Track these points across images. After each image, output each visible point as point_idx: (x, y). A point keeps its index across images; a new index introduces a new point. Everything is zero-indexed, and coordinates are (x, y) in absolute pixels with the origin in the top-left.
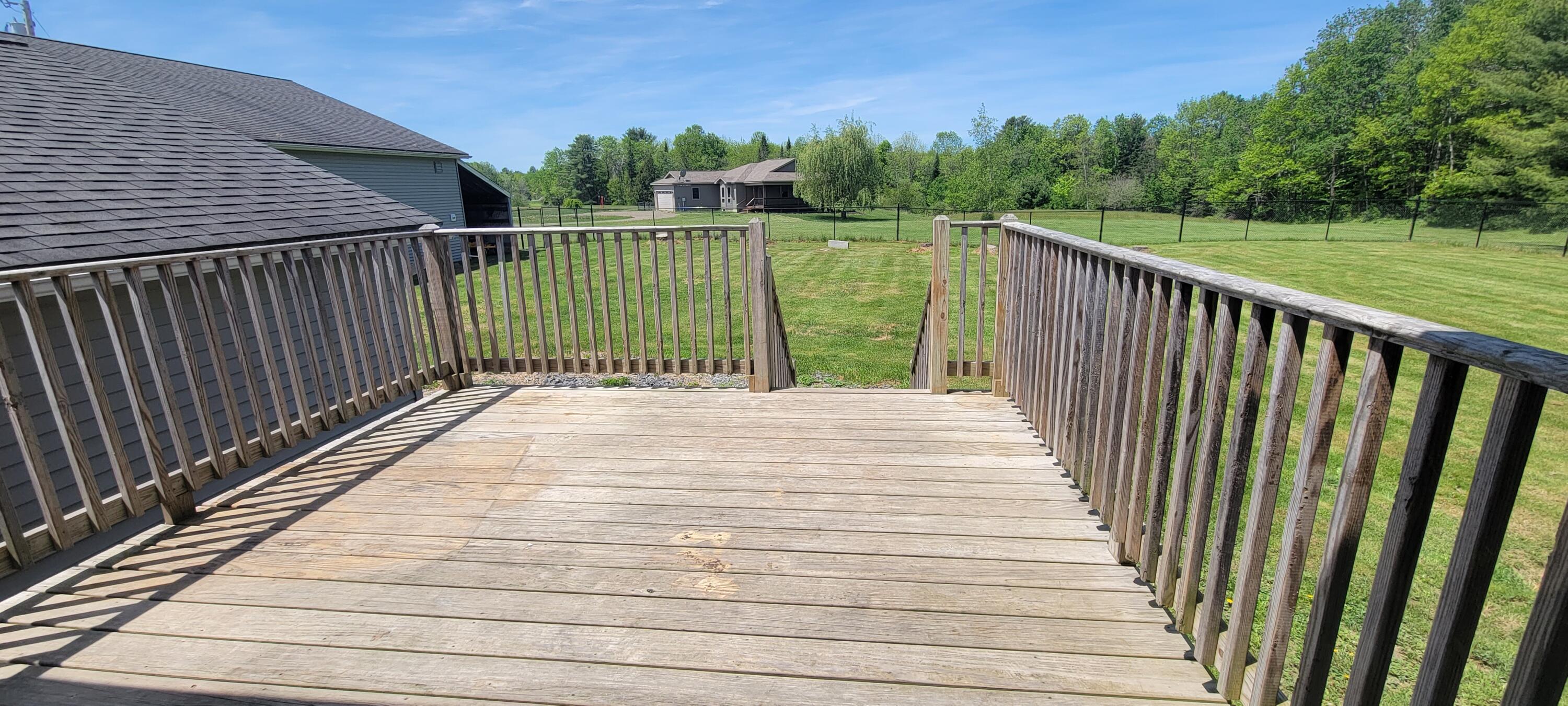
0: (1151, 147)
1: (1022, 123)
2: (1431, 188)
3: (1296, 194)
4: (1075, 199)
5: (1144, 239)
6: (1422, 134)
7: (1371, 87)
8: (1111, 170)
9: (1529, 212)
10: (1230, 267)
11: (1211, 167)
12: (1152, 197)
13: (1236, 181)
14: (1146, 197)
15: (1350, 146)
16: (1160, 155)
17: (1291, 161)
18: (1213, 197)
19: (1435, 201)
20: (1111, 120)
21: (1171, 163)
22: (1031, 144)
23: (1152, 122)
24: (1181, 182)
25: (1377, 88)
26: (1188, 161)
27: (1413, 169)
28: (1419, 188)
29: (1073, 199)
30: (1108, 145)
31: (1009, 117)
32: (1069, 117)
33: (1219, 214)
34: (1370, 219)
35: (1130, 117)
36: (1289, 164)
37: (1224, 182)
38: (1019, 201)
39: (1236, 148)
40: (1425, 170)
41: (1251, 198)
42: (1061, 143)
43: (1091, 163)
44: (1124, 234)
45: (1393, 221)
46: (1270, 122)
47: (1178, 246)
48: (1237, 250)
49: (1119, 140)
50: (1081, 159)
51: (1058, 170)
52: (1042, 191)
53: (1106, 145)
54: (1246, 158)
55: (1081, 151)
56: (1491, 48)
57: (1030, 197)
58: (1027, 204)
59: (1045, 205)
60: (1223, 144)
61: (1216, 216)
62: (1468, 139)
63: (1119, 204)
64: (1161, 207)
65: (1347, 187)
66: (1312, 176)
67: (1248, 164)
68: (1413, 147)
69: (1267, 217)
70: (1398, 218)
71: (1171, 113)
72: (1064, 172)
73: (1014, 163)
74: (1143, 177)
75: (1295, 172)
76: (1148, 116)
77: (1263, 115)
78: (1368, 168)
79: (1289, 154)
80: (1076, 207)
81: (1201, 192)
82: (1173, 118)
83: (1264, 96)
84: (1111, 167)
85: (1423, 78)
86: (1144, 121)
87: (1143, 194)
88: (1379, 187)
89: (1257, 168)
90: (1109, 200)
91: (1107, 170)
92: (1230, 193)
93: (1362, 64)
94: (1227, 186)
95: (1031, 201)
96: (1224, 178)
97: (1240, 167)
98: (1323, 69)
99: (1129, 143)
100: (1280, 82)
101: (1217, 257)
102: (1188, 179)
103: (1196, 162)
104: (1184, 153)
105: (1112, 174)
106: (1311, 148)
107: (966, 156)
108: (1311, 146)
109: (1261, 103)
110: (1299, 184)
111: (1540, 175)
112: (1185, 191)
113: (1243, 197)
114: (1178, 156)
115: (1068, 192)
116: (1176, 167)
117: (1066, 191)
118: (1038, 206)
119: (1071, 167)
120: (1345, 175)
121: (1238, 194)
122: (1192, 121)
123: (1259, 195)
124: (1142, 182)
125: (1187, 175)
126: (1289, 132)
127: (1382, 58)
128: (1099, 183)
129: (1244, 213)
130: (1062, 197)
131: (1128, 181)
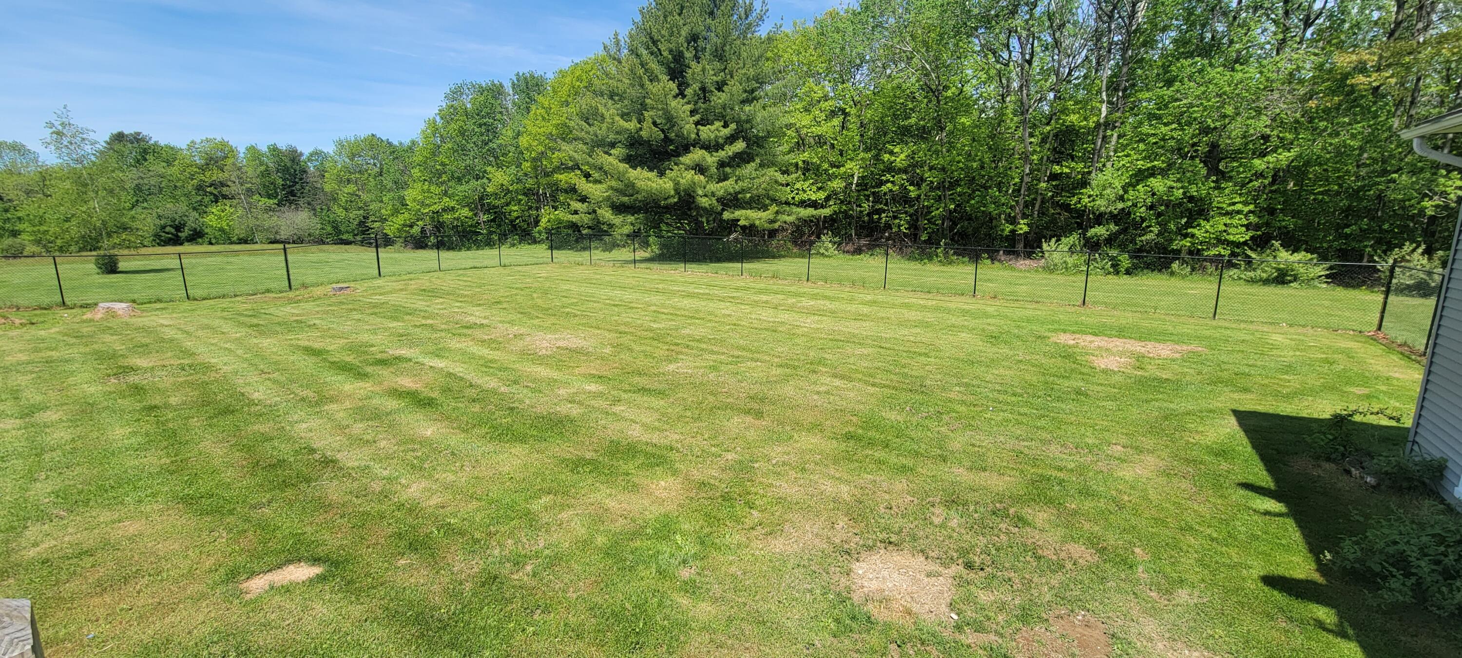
0: (315, 179)
1: (138, 140)
2: (543, 222)
3: (457, 226)
4: (239, 232)
5: (340, 276)
6: (530, 183)
7: (491, 145)
8: (276, 201)
9: (606, 238)
10: (441, 300)
11: (382, 201)
12: (329, 229)
13: (406, 215)
14: (323, 229)
15: (488, 190)
16: (328, 188)
17: (448, 199)
18: (390, 229)
19: (549, 232)
20: (264, 149)
21: (340, 196)
22: (159, 168)
23: (311, 155)
24: (355, 215)
25: (495, 146)
26: (357, 195)
27: (530, 208)
28: (537, 222)
29: (236, 231)
30: (266, 173)
31: (115, 132)
32: (207, 141)
33: (399, 244)
34: (513, 245)
35: (284, 148)
36: (447, 202)
37: (397, 216)
38: (157, 235)
39: (400, 185)
40: (537, 209)
41: (423, 231)
42: (203, 169)
43: (250, 192)
44: (314, 271)
45: (527, 246)
46: (423, 164)
47: (380, 282)
48: (438, 282)
49: (278, 171)
50: (234, 189)
51: (207, 199)
52: (191, 224)
53: (263, 175)
54: (412, 194)
55: (233, 179)
56: (557, 126)
57: (173, 231)
58: (170, 239)
59: (200, 240)
60: (388, 182)
61: (397, 246)
62: (556, 189)
63: (295, 238)
64: (341, 239)
65: (492, 221)
66: (466, 212)
67: (414, 200)
68: (527, 193)
69: (440, 246)
70: (529, 244)
71: (329, 149)
72: (217, 202)
73: (138, 188)
74: (314, 210)
75: (453, 208)
76: (306, 150)
77: (418, 158)
78: (502, 207)
79: (445, 193)
80: (243, 241)
81: (376, 225)
82: (332, 154)
83: (413, 143)
84: (276, 197)
85: (524, 141)
86: (301, 154)
87: (319, 226)
88: (512, 221)
89: (423, 204)
90: (282, 233)
91: (271, 201)
92: (404, 225)
93: (480, 126)
94: (400, 220)
95: (177, 236)
96: (396, 212)
97: (408, 202)
98: (453, 126)
99: (290, 174)
100: (423, 132)
101: (424, 290)
102: (361, 212)
103: (365, 197)
104: (351, 188)
105: (278, 205)
106: (462, 189)
107: (45, 176)
108: (460, 188)
109: (411, 149)
110: (458, 219)
111: (606, 214)
112: (361, 223)
113: (416, 230)
114: (346, 190)
115: (228, 225)
116: (347, 201)
117: (224, 224)
118: (188, 241)
119: (225, 197)
120: (488, 211)
121: (411, 226)
122: (352, 156)
123: (429, 227)
124: (315, 215)
125: (360, 208)
126: (440, 177)
127: (492, 124)
128: (266, 216)
129: (420, 243)
130: (222, 230)
131: (299, 213)
